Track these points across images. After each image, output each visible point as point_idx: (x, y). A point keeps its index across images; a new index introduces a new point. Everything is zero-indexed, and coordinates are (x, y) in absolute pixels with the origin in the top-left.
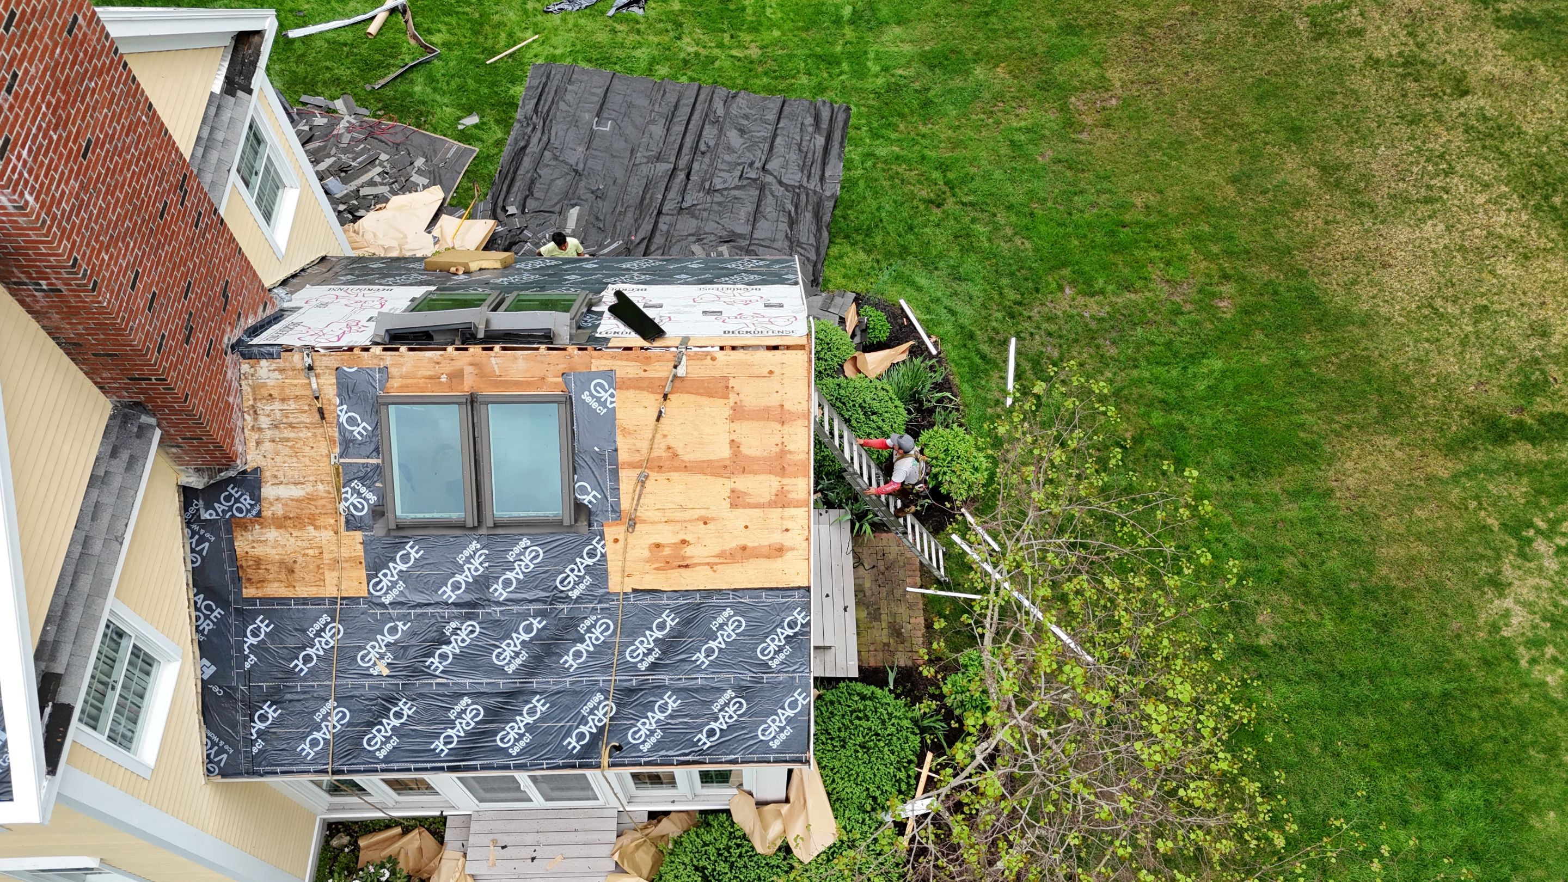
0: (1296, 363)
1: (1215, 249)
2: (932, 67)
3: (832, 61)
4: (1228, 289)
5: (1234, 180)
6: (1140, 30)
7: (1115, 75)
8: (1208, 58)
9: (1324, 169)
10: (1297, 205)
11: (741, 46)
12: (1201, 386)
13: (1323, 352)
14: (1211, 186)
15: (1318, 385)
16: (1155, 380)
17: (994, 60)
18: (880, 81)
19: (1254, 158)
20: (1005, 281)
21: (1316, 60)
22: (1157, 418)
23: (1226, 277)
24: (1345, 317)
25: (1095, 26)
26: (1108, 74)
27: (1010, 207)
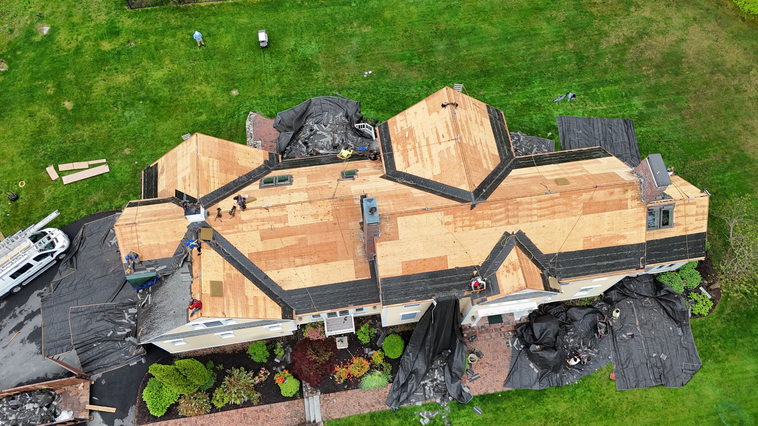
0: (745, 172)
1: (723, 147)
2: (648, 107)
3: (624, 107)
4: (728, 156)
5: (724, 130)
6: (695, 92)
7: (691, 105)
8: (712, 99)
9: (743, 126)
10: (739, 135)
11: (602, 106)
12: (727, 179)
13: (750, 169)
14: (719, 131)
15: (751, 176)
16: (718, 179)
17: (662, 103)
18: (637, 111)
19: (728, 124)
20: (680, 159)
21: (737, 98)
22: (720, 187)
23: (726, 153)
24: (754, 160)
25: (684, 92)
26: (690, 104)
27: (676, 141)
